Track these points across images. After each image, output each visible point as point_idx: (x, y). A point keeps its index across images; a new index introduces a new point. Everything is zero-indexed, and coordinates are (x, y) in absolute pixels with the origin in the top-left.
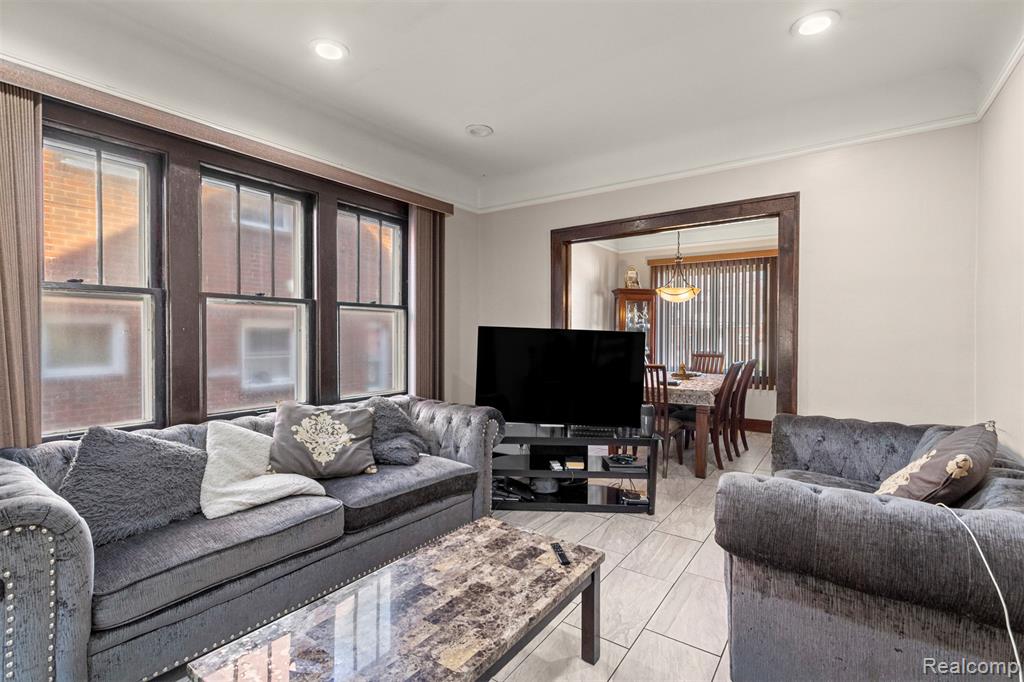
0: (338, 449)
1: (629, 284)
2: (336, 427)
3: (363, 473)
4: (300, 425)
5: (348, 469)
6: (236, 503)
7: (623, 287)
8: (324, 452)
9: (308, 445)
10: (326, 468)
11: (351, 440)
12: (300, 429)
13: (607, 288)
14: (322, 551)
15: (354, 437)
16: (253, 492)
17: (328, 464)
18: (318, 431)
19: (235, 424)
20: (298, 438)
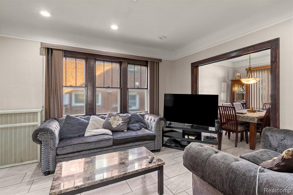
0: (118, 124)
1: (237, 78)
2: (119, 119)
3: (123, 131)
4: (111, 118)
5: (119, 130)
6: (91, 134)
7: (235, 79)
8: (114, 125)
9: (111, 123)
10: (114, 129)
11: (122, 123)
12: (110, 119)
13: (229, 79)
14: (107, 148)
15: (123, 122)
16: (95, 132)
17: (115, 128)
18: (114, 120)
19: (99, 117)
20: (109, 121)
